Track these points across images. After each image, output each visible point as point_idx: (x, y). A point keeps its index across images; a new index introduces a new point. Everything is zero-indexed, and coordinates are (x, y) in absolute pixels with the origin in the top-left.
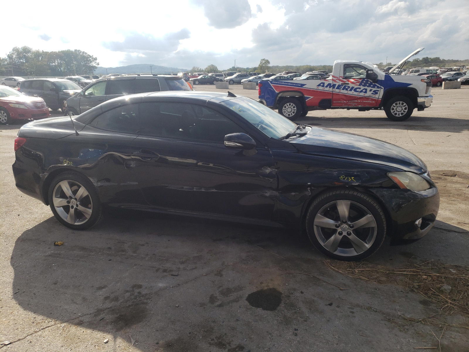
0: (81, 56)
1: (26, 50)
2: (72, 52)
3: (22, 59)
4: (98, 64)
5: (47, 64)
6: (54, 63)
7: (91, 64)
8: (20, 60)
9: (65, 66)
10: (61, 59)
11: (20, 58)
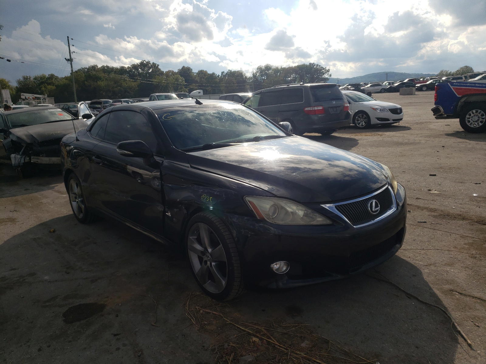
0: (315, 68)
1: (268, 68)
2: (307, 66)
3: (264, 76)
4: (330, 76)
5: (284, 79)
6: (290, 77)
7: (323, 76)
8: (262, 77)
9: (299, 80)
10: (296, 74)
11: (262, 76)
